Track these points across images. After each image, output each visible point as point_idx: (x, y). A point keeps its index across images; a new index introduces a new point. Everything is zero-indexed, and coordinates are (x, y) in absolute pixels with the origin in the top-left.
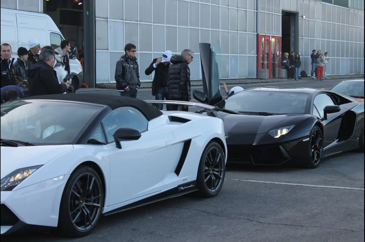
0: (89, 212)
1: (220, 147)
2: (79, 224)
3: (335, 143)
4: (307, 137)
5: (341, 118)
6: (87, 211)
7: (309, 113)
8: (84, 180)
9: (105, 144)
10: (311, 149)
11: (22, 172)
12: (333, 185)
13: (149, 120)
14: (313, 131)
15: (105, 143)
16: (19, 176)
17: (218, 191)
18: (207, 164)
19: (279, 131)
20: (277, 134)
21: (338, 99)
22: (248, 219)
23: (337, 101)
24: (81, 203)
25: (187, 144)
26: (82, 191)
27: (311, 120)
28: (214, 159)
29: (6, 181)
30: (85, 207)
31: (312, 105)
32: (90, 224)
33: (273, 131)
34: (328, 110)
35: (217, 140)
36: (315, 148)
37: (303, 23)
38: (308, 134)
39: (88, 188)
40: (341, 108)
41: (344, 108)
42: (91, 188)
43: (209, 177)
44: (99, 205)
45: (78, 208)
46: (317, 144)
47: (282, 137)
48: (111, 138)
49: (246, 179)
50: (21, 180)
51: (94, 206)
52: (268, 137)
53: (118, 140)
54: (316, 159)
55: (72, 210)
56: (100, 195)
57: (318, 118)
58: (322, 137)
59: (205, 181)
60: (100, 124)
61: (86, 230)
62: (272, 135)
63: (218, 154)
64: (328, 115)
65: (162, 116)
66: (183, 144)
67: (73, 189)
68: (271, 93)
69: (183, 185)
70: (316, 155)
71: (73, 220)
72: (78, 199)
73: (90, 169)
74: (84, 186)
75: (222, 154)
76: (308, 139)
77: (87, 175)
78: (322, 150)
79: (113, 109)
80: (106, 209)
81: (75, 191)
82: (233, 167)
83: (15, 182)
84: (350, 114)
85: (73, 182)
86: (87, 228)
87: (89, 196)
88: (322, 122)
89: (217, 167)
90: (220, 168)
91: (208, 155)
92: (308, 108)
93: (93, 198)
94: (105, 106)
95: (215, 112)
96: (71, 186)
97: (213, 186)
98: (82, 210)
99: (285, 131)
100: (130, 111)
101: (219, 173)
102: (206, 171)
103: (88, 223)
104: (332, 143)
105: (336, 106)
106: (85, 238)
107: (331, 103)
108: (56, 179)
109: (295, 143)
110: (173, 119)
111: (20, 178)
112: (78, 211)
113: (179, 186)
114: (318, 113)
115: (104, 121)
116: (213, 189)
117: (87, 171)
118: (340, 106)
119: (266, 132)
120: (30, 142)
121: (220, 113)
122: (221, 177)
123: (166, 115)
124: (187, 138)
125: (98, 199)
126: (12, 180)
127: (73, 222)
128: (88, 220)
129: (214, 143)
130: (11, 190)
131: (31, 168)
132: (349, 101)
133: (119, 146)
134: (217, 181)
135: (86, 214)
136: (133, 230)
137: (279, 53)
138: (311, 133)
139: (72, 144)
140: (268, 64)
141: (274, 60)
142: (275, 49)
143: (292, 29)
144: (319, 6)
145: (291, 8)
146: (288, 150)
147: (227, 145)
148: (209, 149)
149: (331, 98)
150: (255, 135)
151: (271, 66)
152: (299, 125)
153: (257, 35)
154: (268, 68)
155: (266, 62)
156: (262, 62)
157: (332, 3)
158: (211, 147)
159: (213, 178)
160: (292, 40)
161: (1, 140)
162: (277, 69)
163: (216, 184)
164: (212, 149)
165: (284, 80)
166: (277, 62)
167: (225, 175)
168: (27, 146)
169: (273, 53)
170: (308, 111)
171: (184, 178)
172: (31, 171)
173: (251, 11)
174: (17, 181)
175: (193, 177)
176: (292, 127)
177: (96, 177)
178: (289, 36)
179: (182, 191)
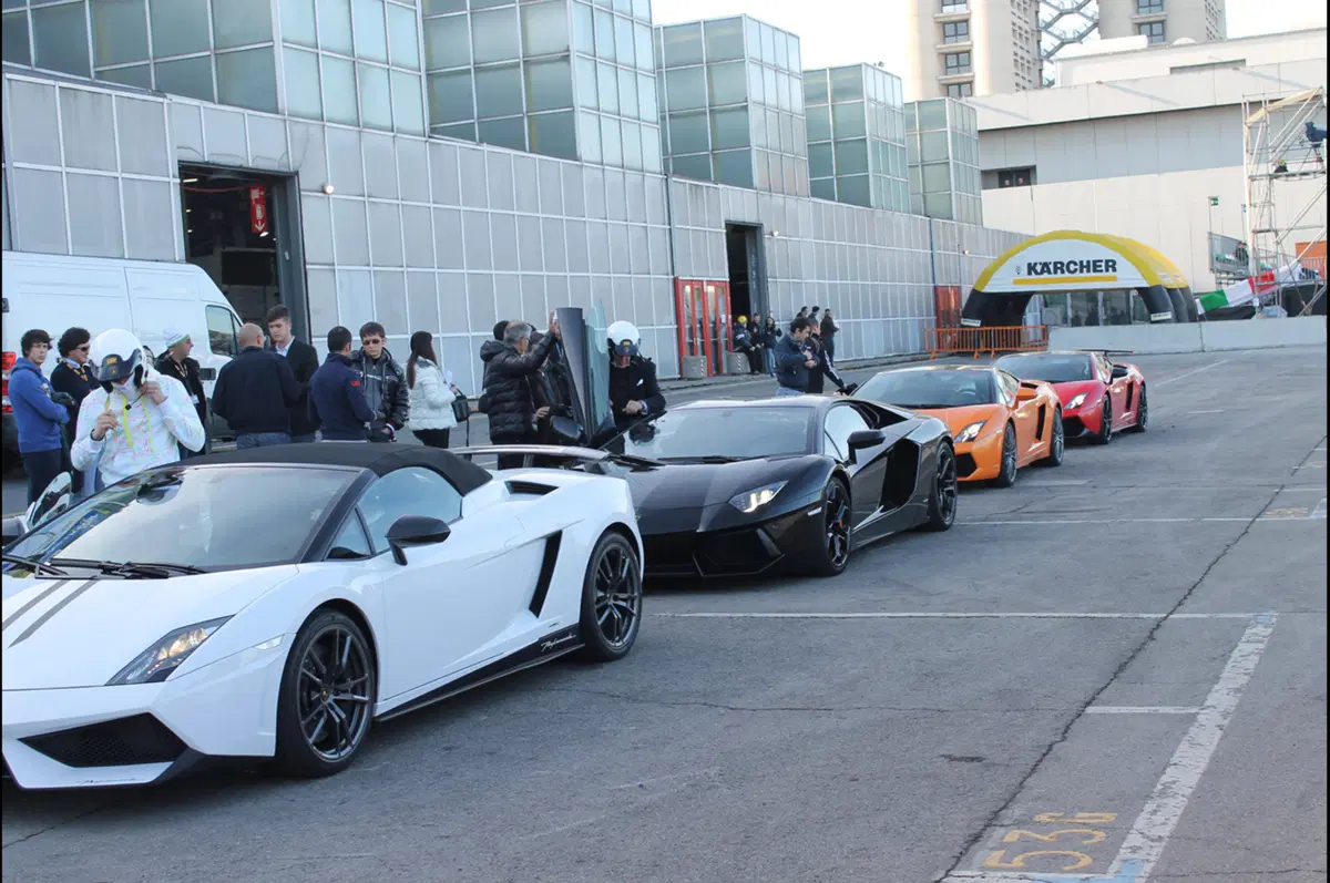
0: (344, 716)
1: (627, 543)
2: (324, 744)
3: (877, 514)
4: (815, 505)
5: (886, 459)
6: (339, 715)
7: (815, 452)
8: (328, 643)
9: (369, 557)
10: (827, 532)
11: (185, 635)
13: (463, 494)
14: (828, 491)
15: (369, 553)
16: (178, 646)
17: (630, 645)
18: (602, 586)
19: (753, 497)
20: (748, 504)
21: (878, 416)
22: (705, 704)
23: (875, 420)
24: (324, 698)
25: (553, 542)
26: (324, 670)
27: (820, 466)
28: (615, 574)
29: (150, 660)
30: (335, 706)
31: (821, 430)
32: (348, 743)
33: (741, 496)
34: (857, 442)
35: (618, 528)
36: (836, 530)
37: (773, 248)
38: (817, 497)
39: (338, 663)
40: (885, 435)
41: (891, 434)
42: (345, 660)
43: (607, 613)
44: (366, 698)
45: (320, 708)
46: (840, 521)
47: (762, 509)
48: (382, 543)
49: (689, 612)
50: (185, 655)
51: (355, 702)
52: (729, 511)
53: (399, 545)
54: (838, 554)
55: (305, 715)
56: (367, 675)
57: (838, 462)
58: (849, 503)
59: (599, 623)
60: (353, 513)
61: (340, 757)
62: (738, 507)
63: (624, 561)
64: (857, 451)
65: (491, 483)
66: (543, 544)
67: (305, 666)
68: (728, 412)
69: (551, 637)
70: (838, 545)
71: (310, 736)
72: (317, 688)
73: (341, 617)
74: (327, 659)
75: (632, 558)
76: (819, 510)
77: (335, 631)
78: (851, 531)
79: (380, 475)
80: (382, 707)
81: (309, 670)
82: (657, 585)
83: (170, 659)
84: (906, 449)
85: (302, 650)
86: (343, 753)
87: (341, 680)
88: (845, 470)
89: (623, 589)
90: (629, 590)
91: (602, 564)
92: (814, 439)
93: (351, 683)
94: (363, 470)
95: (602, 464)
96: (299, 659)
97: (618, 634)
98: (328, 712)
99: (766, 496)
100: (417, 476)
101: (629, 602)
102: (599, 600)
103: (344, 741)
104: (868, 515)
105: (873, 430)
106: (338, 777)
107: (860, 425)
109: (791, 520)
110: (518, 488)
111: (182, 650)
112: (320, 714)
113: (543, 640)
114: (835, 449)
115: (360, 503)
116: (618, 641)
117: (333, 621)
118: (882, 430)
119: (724, 500)
120: (196, 566)
121: (616, 465)
122: (635, 611)
123: (500, 479)
124: (551, 529)
125: (363, 684)
126: (163, 656)
127: (311, 741)
128: (344, 734)
129: (614, 535)
130: (163, 681)
131: (205, 624)
132: (900, 419)
133: (401, 560)
134: (626, 620)
135: (338, 720)
136: (447, 749)
137: (725, 318)
138: (824, 495)
139: (294, 561)
140: (702, 343)
141: (715, 335)
142: (716, 310)
143: (751, 262)
144: (805, 209)
145: (746, 216)
146: (776, 537)
147: (642, 537)
148: (603, 549)
149: (860, 413)
150: (700, 509)
151: (710, 349)
152: (797, 480)
153: (675, 281)
154: (703, 354)
155: (699, 340)
156: (688, 340)
157: (833, 199)
158: (606, 545)
159: (617, 615)
160: (753, 285)
161: (129, 564)
162: (724, 355)
163: (623, 629)
164: (609, 548)
165: (741, 378)
166: (723, 340)
167: (644, 606)
168: (189, 574)
169: (713, 319)
170: (813, 446)
171: (552, 621)
172: (205, 633)
173: (657, 227)
174: (175, 659)
175: (572, 616)
176: (782, 485)
177: (354, 633)
178: (744, 276)
179: (549, 651)
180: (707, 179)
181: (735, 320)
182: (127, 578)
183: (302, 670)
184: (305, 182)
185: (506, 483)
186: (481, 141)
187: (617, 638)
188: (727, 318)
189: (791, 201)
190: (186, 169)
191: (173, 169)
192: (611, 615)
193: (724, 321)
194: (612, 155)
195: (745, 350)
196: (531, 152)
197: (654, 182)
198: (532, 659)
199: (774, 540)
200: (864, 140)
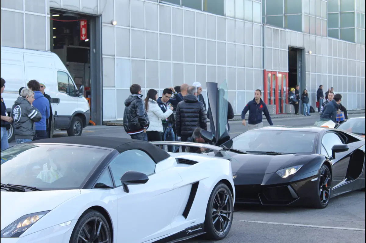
1: (228, 188)
3: (344, 182)
4: (315, 176)
7: (317, 153)
8: (92, 224)
9: (112, 188)
10: (320, 189)
11: (29, 218)
12: (342, 226)
13: (156, 163)
14: (321, 171)
15: (113, 186)
16: (26, 222)
17: (226, 234)
18: (216, 206)
19: (287, 171)
20: (284, 175)
21: (346, 138)
23: (345, 140)
25: (195, 186)
26: (89, 236)
27: (318, 159)
28: (222, 201)
29: (13, 228)
31: (320, 144)
33: (282, 170)
34: (336, 150)
35: (225, 181)
36: (324, 188)
37: (309, 59)
38: (316, 173)
39: (95, 233)
40: (349, 147)
41: (352, 147)
42: (98, 232)
43: (217, 219)
46: (326, 184)
47: (291, 177)
48: (118, 182)
49: (255, 220)
50: (28, 226)
52: (276, 176)
53: (126, 184)
54: (324, 199)
56: (108, 240)
57: (326, 158)
58: (331, 176)
59: (213, 223)
60: (107, 168)
62: (280, 175)
63: (226, 196)
64: (336, 154)
65: (169, 158)
66: (190, 187)
67: (81, 234)
68: (279, 132)
69: (191, 228)
70: (324, 195)
73: (98, 213)
74: (91, 231)
75: (230, 195)
76: (316, 179)
77: (94, 220)
78: (331, 189)
79: (120, 153)
81: (82, 236)
82: (240, 207)
83: (22, 228)
85: (80, 227)
88: (330, 162)
89: (225, 208)
90: (228, 209)
91: (216, 197)
92: (316, 147)
94: (113, 150)
96: (78, 231)
97: (222, 228)
99: (293, 171)
100: (137, 153)
101: (227, 215)
102: (214, 213)
104: (340, 182)
105: (344, 145)
107: (338, 142)
108: (63, 225)
109: (303, 183)
110: (181, 161)
111: (28, 224)
113: (188, 229)
114: (326, 153)
115: (111, 164)
116: (221, 232)
117: (95, 215)
118: (348, 144)
119: (274, 171)
120: (37, 187)
121: (228, 153)
122: (230, 219)
123: (174, 156)
124: (194, 181)
126: (19, 226)
129: (222, 185)
130: (19, 237)
131: (39, 213)
132: (357, 140)
133: (126, 190)
134: (226, 222)
137: (285, 88)
138: (319, 172)
139: (80, 188)
140: (275, 99)
141: (281, 96)
142: (282, 85)
143: (299, 65)
144: (324, 42)
145: (298, 44)
146: (296, 189)
147: (235, 186)
148: (217, 190)
149: (339, 136)
150: (263, 175)
151: (278, 102)
152: (308, 165)
153: (264, 71)
154: (275, 103)
155: (273, 98)
156: (269, 98)
157: (337, 38)
158: (219, 189)
159: (222, 220)
160: (299, 75)
161: (8, 185)
162: (284, 105)
163: (224, 226)
164: (219, 190)
165: (291, 115)
166: (284, 98)
167: (234, 216)
168: (34, 190)
169: (280, 88)
170: (316, 150)
171: (193, 220)
172: (38, 217)
173: (257, 47)
174: (24, 228)
175: (201, 220)
176: (300, 167)
177: (104, 221)
178: (295, 71)
179: (190, 234)
180: (282, 27)
181: (289, 90)
182: (7, 191)
183: (79, 236)
184: (104, 19)
185: (176, 159)
186: (182, 5)
187: (221, 230)
188: (286, 89)
189: (318, 39)
190: (53, 11)
191: (48, 10)
192: (219, 220)
193: (285, 90)
194: (239, 14)
195: (293, 103)
196: (204, 11)
197: (257, 27)
198: (182, 237)
199: (295, 191)
200: (354, 13)
